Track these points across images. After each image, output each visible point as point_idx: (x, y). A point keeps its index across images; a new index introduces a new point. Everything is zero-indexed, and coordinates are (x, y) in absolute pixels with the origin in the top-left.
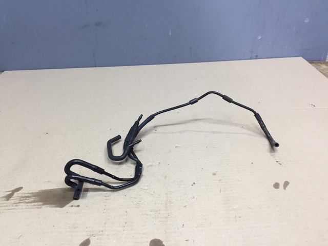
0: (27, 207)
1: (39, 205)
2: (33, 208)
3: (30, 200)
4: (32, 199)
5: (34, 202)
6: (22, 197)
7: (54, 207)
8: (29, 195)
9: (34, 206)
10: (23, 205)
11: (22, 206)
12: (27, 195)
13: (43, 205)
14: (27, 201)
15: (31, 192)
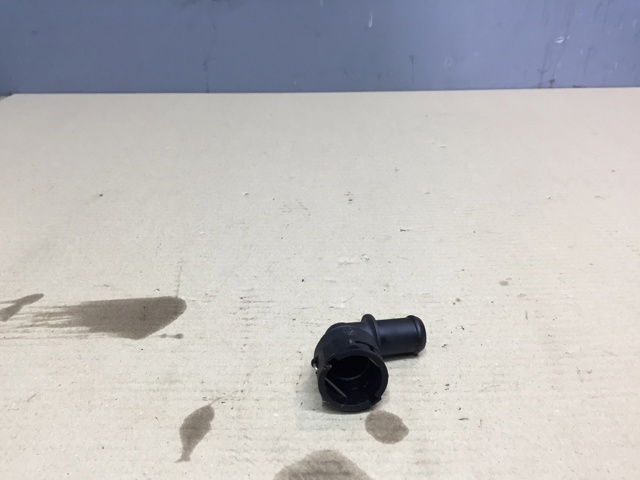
0: (52, 335)
1: (82, 332)
2: (66, 338)
3: (59, 322)
4: (65, 319)
5: (69, 324)
6: (41, 314)
7: (118, 336)
8: (58, 310)
9: (71, 332)
10: (42, 332)
11: (40, 331)
12: (52, 310)
13: (92, 331)
14: (53, 322)
15: (62, 304)
